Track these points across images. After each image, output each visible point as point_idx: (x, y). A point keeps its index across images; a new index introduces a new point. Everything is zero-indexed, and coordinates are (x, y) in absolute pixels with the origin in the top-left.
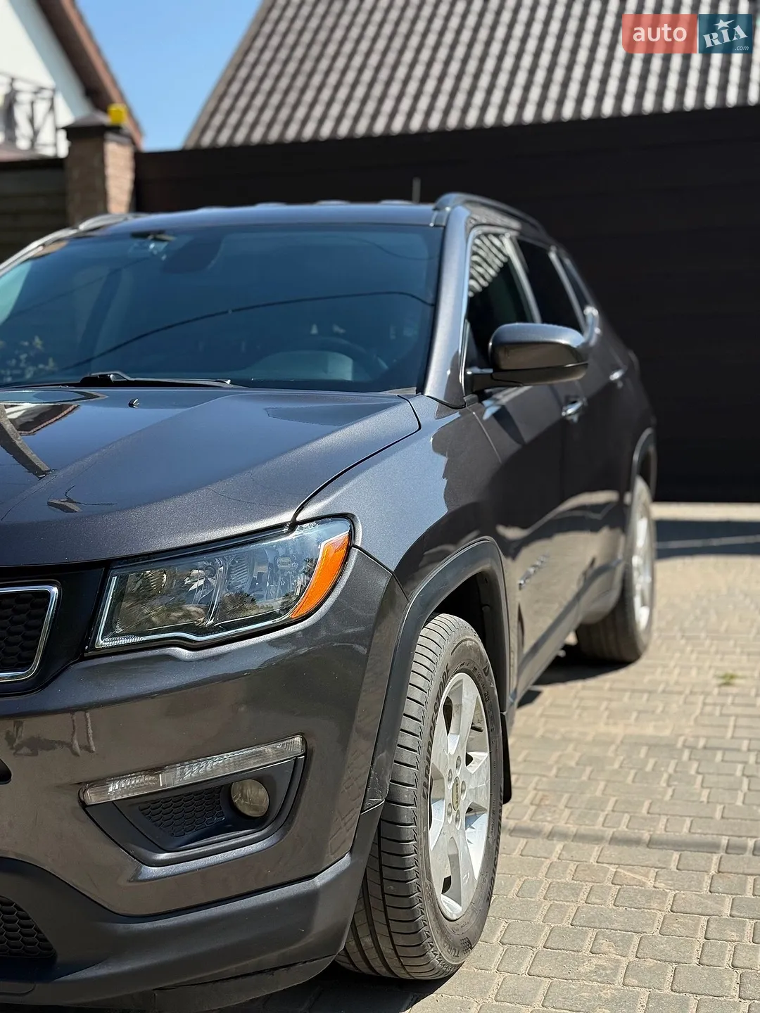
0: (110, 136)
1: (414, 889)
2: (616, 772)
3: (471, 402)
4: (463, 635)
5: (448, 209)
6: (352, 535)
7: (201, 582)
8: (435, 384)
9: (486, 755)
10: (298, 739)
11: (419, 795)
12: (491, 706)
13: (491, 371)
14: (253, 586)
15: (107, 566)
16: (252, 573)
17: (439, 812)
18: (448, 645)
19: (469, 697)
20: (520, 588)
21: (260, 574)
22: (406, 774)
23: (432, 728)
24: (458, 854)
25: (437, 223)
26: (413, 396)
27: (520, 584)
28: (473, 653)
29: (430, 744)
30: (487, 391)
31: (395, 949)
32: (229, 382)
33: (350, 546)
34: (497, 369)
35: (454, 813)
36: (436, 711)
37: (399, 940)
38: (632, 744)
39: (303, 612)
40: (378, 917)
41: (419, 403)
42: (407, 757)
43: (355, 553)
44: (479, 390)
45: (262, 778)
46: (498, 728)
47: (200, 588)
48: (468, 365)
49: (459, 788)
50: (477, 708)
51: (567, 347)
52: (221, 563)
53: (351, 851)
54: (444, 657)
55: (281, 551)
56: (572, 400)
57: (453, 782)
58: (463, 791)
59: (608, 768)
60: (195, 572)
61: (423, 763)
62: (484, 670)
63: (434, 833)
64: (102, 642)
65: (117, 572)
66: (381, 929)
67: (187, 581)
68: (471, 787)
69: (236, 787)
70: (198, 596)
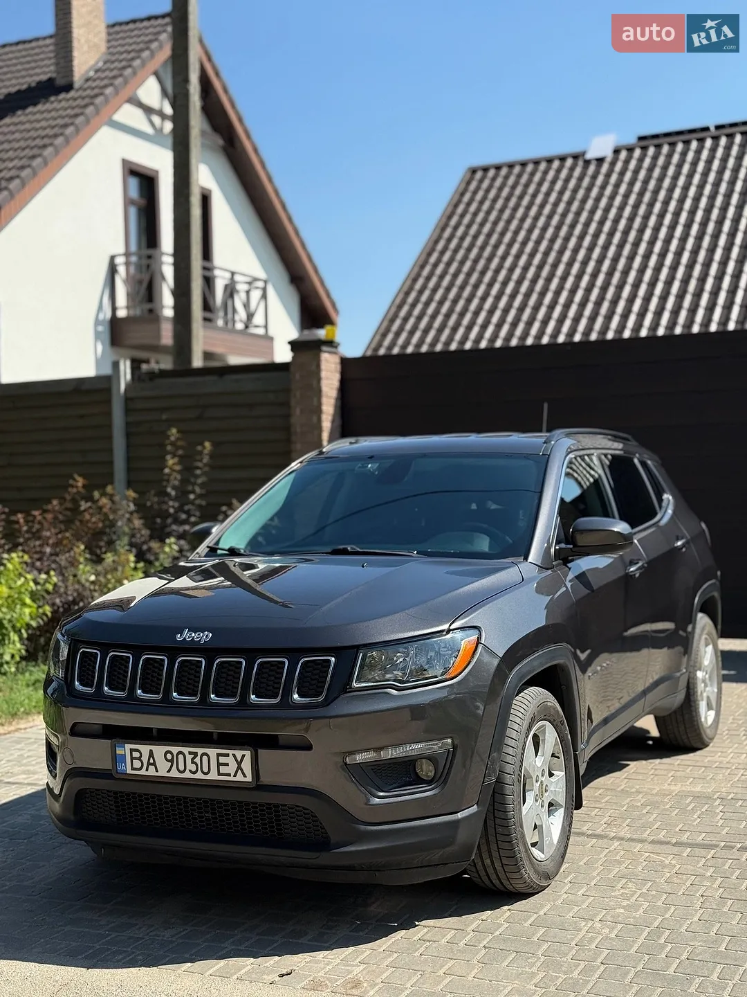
0: (324, 348)
1: (513, 832)
2: (667, 810)
3: (557, 565)
4: (547, 699)
5: (553, 442)
6: (479, 638)
7: (401, 660)
8: (535, 554)
9: (564, 773)
10: (449, 741)
11: (516, 780)
12: (565, 744)
13: (571, 546)
14: (428, 663)
15: (358, 648)
16: (427, 656)
17: (530, 797)
18: (535, 703)
19: (550, 737)
20: (589, 679)
21: (431, 656)
22: (509, 769)
23: (524, 746)
24: (542, 825)
25: (545, 453)
26: (520, 562)
27: (589, 676)
28: (552, 710)
29: (523, 754)
30: (570, 558)
31: (503, 867)
32: (415, 552)
33: (478, 642)
34: (575, 545)
35: (540, 801)
36: (527, 737)
37: (505, 862)
38: (683, 795)
39: (453, 675)
40: (494, 847)
41: (524, 567)
42: (509, 759)
43: (480, 647)
44: (564, 558)
45: (431, 759)
46: (571, 759)
47: (401, 662)
48: (558, 542)
49: (543, 789)
50: (556, 744)
51: (618, 533)
52: (412, 650)
53: (477, 804)
54: (532, 709)
55: (443, 645)
56: (636, 562)
57: (539, 783)
58: (546, 791)
59: (662, 807)
60: (399, 654)
61: (518, 764)
62: (561, 722)
63: (525, 809)
64: (355, 685)
65: (362, 651)
66: (495, 854)
67: (395, 659)
68: (552, 789)
69: (418, 764)
70: (401, 666)
